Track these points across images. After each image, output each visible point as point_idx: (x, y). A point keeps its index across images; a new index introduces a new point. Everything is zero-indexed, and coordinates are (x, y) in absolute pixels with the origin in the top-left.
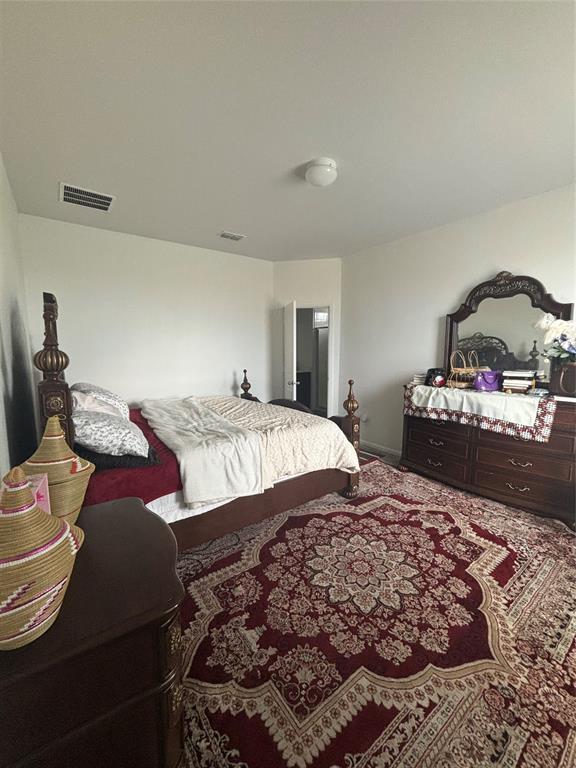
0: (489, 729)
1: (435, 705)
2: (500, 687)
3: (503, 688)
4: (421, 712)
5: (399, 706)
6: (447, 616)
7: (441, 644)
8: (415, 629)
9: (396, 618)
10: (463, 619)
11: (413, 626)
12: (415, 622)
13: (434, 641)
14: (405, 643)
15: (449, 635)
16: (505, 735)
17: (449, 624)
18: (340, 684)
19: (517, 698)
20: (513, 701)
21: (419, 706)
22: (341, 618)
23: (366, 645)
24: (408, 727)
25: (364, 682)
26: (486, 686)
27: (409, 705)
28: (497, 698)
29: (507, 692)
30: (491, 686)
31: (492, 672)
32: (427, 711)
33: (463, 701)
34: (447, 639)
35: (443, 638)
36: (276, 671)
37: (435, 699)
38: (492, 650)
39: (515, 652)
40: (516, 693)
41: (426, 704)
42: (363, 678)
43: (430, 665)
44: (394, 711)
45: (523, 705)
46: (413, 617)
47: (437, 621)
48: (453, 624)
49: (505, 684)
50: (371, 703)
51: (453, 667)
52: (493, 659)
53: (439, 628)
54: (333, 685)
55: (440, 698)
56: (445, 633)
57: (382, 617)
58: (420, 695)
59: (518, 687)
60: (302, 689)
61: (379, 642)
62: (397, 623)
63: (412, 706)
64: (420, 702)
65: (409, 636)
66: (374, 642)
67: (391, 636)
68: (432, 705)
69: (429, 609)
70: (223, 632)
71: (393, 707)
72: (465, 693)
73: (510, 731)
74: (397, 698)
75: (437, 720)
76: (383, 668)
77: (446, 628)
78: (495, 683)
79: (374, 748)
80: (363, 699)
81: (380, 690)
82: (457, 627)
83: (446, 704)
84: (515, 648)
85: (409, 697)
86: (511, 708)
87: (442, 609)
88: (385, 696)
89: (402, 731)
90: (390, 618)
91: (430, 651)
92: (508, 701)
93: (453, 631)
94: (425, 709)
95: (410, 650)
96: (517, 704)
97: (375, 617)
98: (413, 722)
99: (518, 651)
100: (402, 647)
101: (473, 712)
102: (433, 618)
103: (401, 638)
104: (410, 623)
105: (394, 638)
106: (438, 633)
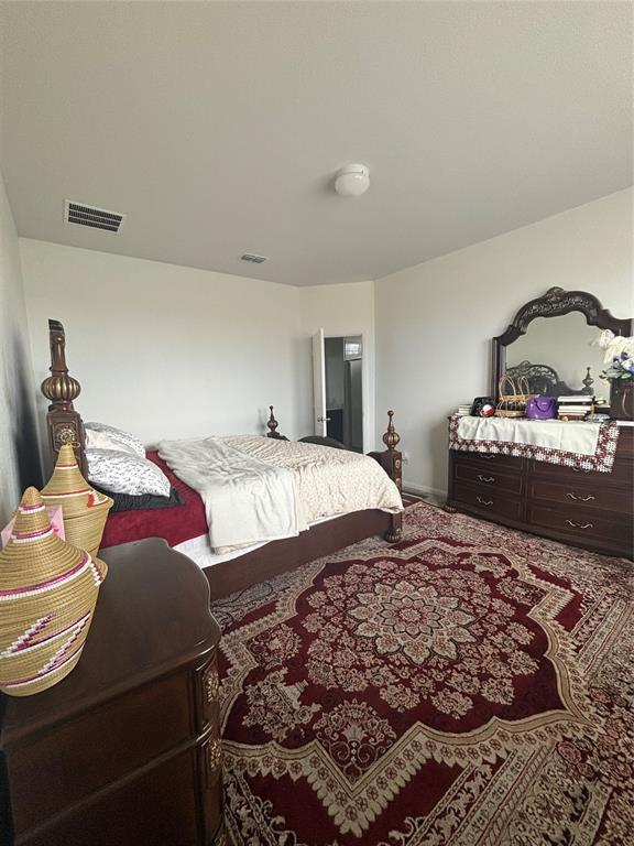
0: (566, 785)
1: (503, 760)
2: (575, 739)
3: (578, 740)
4: (488, 769)
5: (463, 764)
6: (509, 664)
7: (505, 695)
8: (475, 679)
9: (452, 668)
10: (528, 667)
11: (473, 676)
12: (475, 672)
13: (497, 691)
14: (464, 695)
15: (514, 685)
16: (585, 791)
17: (513, 673)
18: (395, 741)
19: (595, 751)
20: (591, 754)
21: (485, 762)
22: (391, 671)
23: (421, 698)
24: (474, 786)
25: (422, 739)
26: (560, 739)
27: (474, 762)
28: (572, 751)
29: (583, 745)
30: (565, 739)
31: (565, 723)
32: (494, 768)
33: (534, 755)
34: (512, 690)
35: (506, 688)
36: (322, 730)
37: (503, 755)
38: (563, 699)
39: (588, 701)
40: (593, 745)
41: (493, 760)
42: (419, 733)
43: (495, 718)
44: (457, 769)
45: (602, 758)
46: (472, 666)
47: (498, 668)
48: (517, 673)
49: (580, 736)
50: (431, 761)
52: (564, 709)
53: (502, 677)
54: (387, 743)
55: (508, 753)
56: (509, 682)
57: (437, 667)
58: (486, 751)
59: (595, 739)
60: (352, 748)
61: (435, 694)
62: (455, 674)
63: (477, 763)
64: (486, 758)
65: (469, 687)
66: (429, 694)
67: (449, 687)
68: (500, 761)
69: (489, 658)
70: (259, 689)
71: (456, 764)
72: (536, 747)
73: (590, 787)
74: (460, 754)
75: (506, 777)
76: (442, 722)
77: (509, 678)
78: (569, 735)
79: (437, 810)
80: (421, 757)
81: (439, 746)
82: (522, 675)
83: (515, 759)
84: (589, 697)
85: (473, 753)
86: (588, 762)
87: (504, 657)
88: (446, 753)
89: (468, 791)
90: (445, 668)
91: (493, 703)
92: (585, 754)
93: (518, 681)
94: (492, 766)
95: (471, 702)
96: (595, 757)
97: (428, 668)
98: (479, 780)
99: (592, 700)
100: (461, 699)
101: (546, 768)
102: (494, 667)
103: (459, 689)
104: (468, 673)
105: (452, 690)
106: (501, 683)
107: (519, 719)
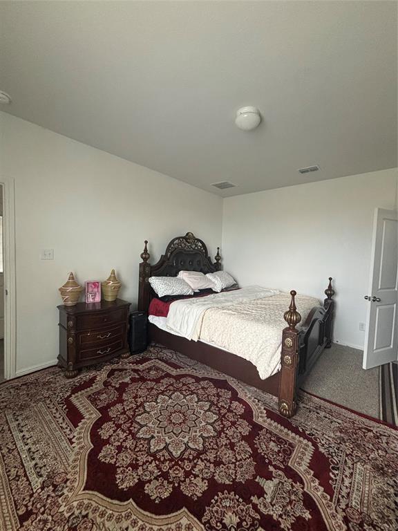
0: (48, 467)
1: (71, 444)
2: (65, 486)
3: (63, 487)
4: (71, 436)
6: (127, 468)
7: (104, 457)
8: (119, 444)
9: (129, 434)
10: (123, 481)
11: (121, 443)
12: (124, 444)
13: (108, 453)
14: (110, 436)
15: (109, 464)
16: (41, 476)
17: (119, 467)
18: (96, 407)
19: (53, 495)
20: (53, 491)
21: (74, 437)
22: (132, 408)
23: (114, 418)
24: (67, 431)
25: (94, 416)
26: (68, 477)
27: (76, 433)
28: (60, 480)
29: (60, 489)
30: (68, 480)
31: (76, 485)
32: (70, 440)
33: (67, 459)
34: (107, 461)
35: (109, 459)
38: (90, 492)
39: (84, 513)
40: (57, 496)
41: (73, 440)
42: (96, 415)
43: (93, 446)
44: (76, 426)
45: (49, 496)
46: (129, 444)
47: (125, 459)
48: (119, 471)
49: (65, 491)
50: (83, 418)
52: (84, 490)
53: (117, 459)
54: (96, 405)
55: (74, 447)
56: (113, 461)
57: (131, 426)
58: (79, 439)
59: (60, 500)
61: (114, 423)
62: (125, 434)
65: (114, 439)
66: (114, 421)
67: (117, 430)
68: (72, 443)
69: (135, 456)
71: (78, 426)
72: (70, 462)
73: (41, 480)
74: (82, 428)
75: (65, 444)
76: (98, 425)
77: (115, 463)
78: (68, 483)
79: (66, 418)
80: (86, 415)
81: (88, 422)
82: (116, 473)
83: (69, 449)
84: (86, 516)
85: (80, 433)
86: (51, 487)
87: (135, 466)
88: (85, 423)
89: (67, 428)
90: (130, 431)
91: (102, 449)
92: (55, 486)
93: (113, 468)
94: (71, 439)
95: (105, 438)
96: (50, 493)
97: (132, 423)
98: (68, 432)
99: (84, 517)
100: (108, 434)
101: (59, 463)
102: (127, 457)
103: (115, 434)
104: (124, 441)
105: (114, 431)
106: (113, 457)
107: (88, 459)
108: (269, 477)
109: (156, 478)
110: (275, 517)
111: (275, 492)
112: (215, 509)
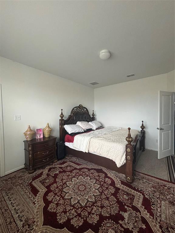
0: (25, 217)
1: (35, 205)
2: (34, 224)
3: (33, 225)
4: (34, 201)
5: (37, 197)
6: (62, 213)
7: (51, 209)
8: (57, 202)
9: (61, 197)
10: (60, 219)
11: (58, 202)
12: (59, 202)
13: (52, 207)
14: (52, 199)
15: (53, 212)
16: (22, 221)
17: (58, 213)
19: (29, 229)
20: (29, 227)
22: (61, 185)
23: (53, 190)
28: (31, 222)
29: (32, 226)
30: (35, 221)
31: (39, 223)
32: (34, 203)
33: (33, 212)
34: (52, 211)
35: (53, 210)
37: (36, 205)
38: (46, 226)
41: (35, 203)
42: (45, 190)
43: (45, 205)
44: (36, 196)
45: (26, 230)
46: (61, 202)
47: (60, 209)
48: (58, 215)
49: (34, 227)
50: (39, 192)
51: (43, 211)
52: (43, 225)
53: (56, 209)
55: (36, 206)
56: (55, 211)
57: (61, 194)
58: (38, 202)
59: (32, 231)
61: (53, 193)
62: (59, 198)
63: (36, 200)
64: (36, 201)
65: (54, 200)
68: (35, 204)
69: (65, 207)
72: (35, 213)
73: (22, 223)
74: (39, 197)
75: (31, 205)
76: (46, 194)
79: (31, 192)
80: (40, 190)
82: (56, 216)
83: (34, 207)
85: (38, 199)
86: (27, 226)
87: (64, 212)
88: (40, 194)
89: (32, 197)
91: (49, 205)
92: (29, 225)
93: (55, 214)
94: (34, 202)
95: (50, 200)
96: (27, 228)
98: (33, 199)
101: (30, 214)
103: (54, 198)
104: (59, 200)
105: (54, 197)
106: (55, 209)
108: (125, 211)
109: (76, 217)
110: (130, 229)
111: (129, 218)
112: (103, 228)
